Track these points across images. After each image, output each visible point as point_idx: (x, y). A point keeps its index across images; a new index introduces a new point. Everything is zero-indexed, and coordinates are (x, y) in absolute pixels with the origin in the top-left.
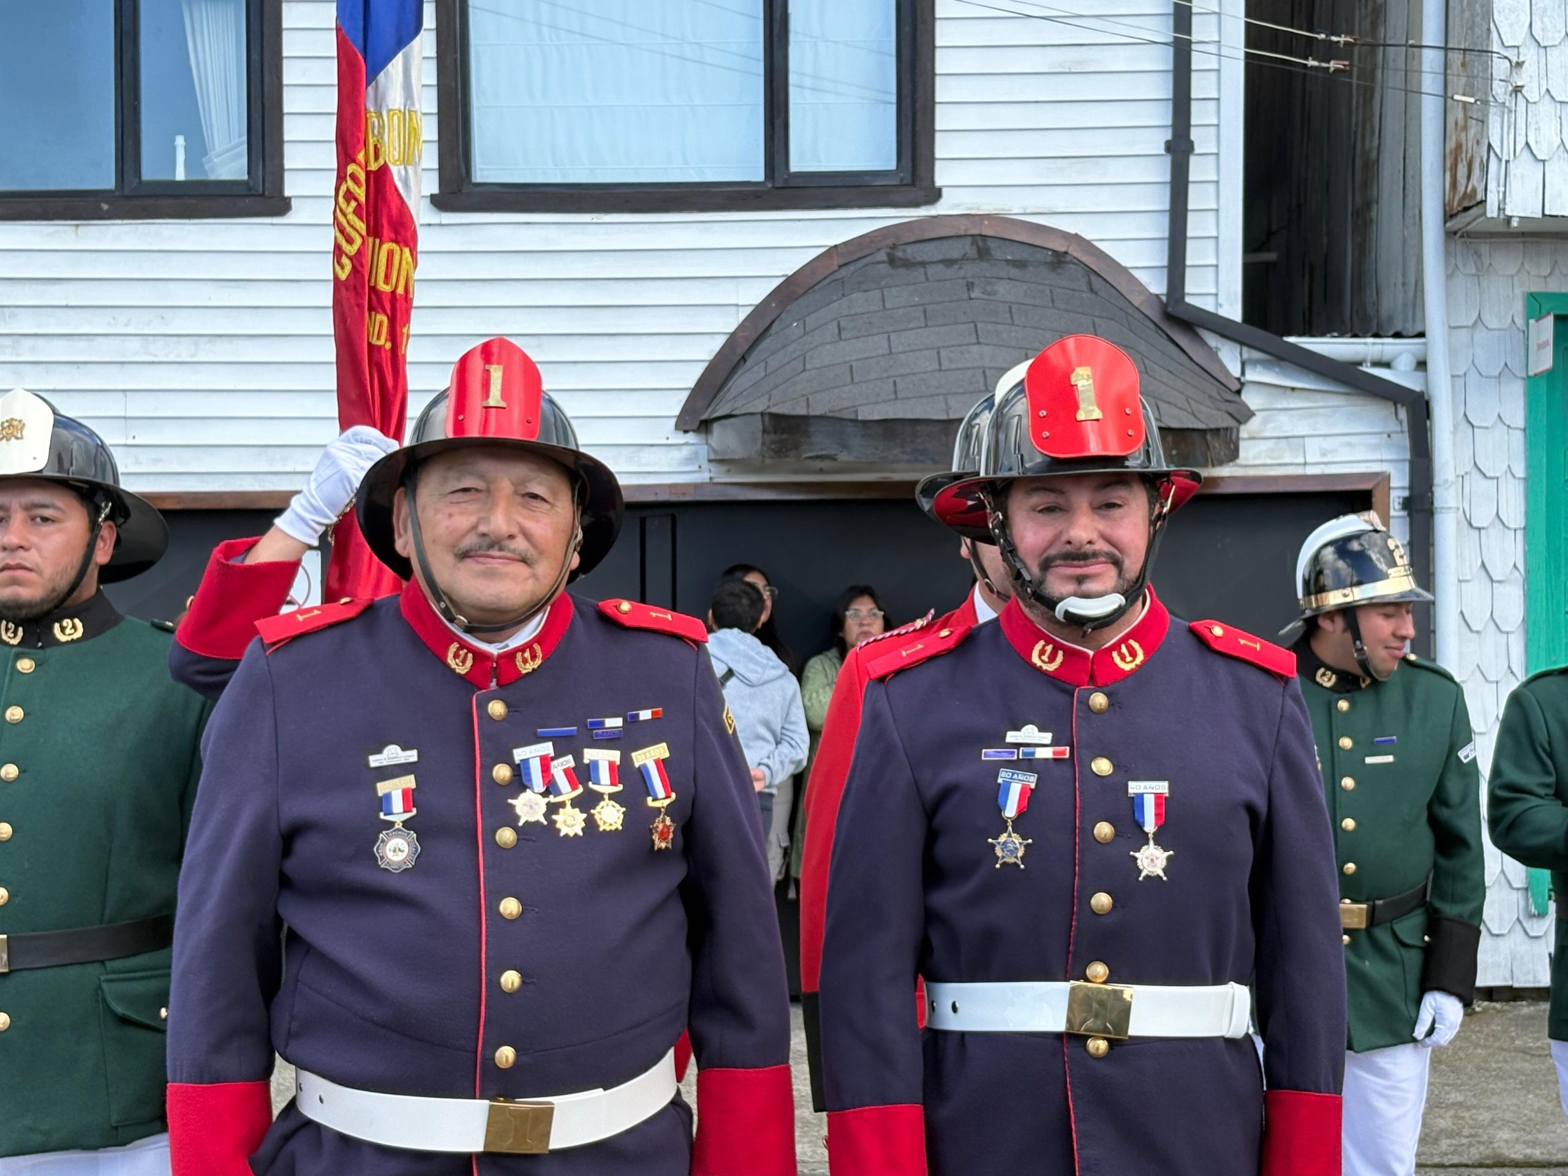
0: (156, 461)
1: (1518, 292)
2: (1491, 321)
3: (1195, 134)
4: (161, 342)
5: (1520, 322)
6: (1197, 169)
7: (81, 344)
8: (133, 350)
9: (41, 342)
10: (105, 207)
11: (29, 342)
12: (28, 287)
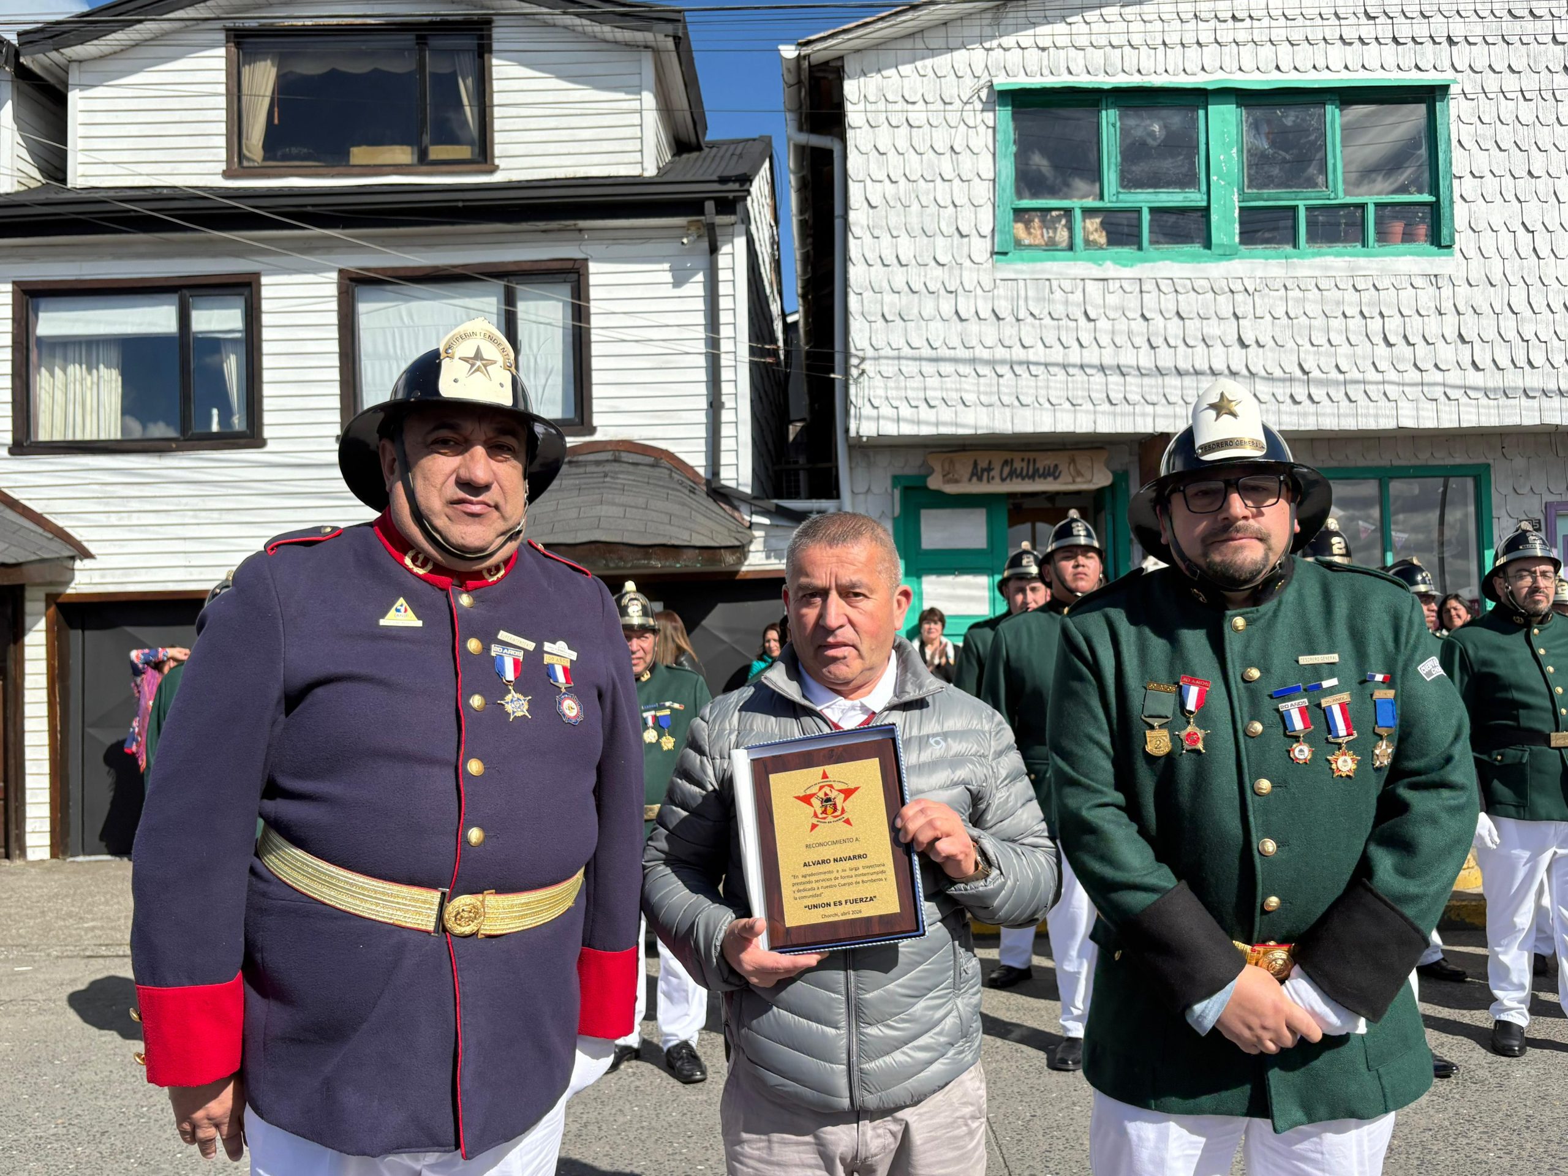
0: (201, 573)
1: (889, 475)
2: (875, 489)
3: (724, 398)
4: (204, 513)
5: (889, 490)
6: (726, 416)
7: (162, 515)
8: (189, 517)
9: (143, 515)
10: (173, 446)
11: (137, 515)
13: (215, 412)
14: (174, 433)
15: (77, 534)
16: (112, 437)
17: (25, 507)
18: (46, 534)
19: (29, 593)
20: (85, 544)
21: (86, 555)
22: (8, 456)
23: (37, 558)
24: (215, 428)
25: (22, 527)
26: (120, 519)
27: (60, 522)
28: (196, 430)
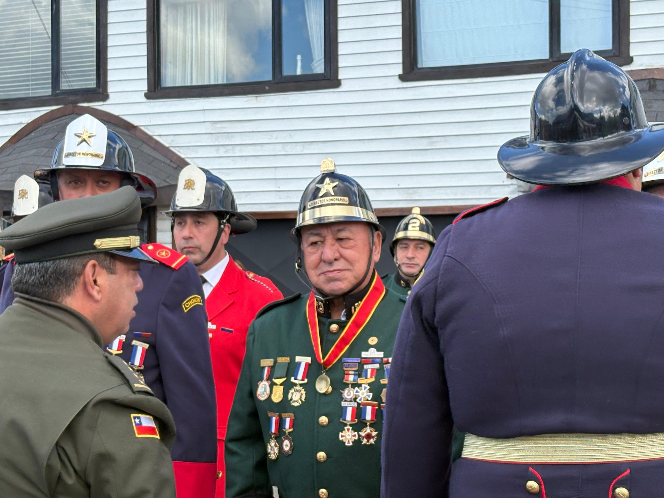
0: (288, 197)
4: (290, 145)
7: (259, 147)
8: (278, 150)
9: (243, 148)
10: (267, 88)
11: (238, 148)
12: (238, 124)
14: (269, 77)
17: (157, 142)
19: (160, 213)
22: (144, 100)
23: (166, 184)
24: (299, 71)
25: (155, 158)
26: (226, 152)
27: (182, 154)
28: (286, 73)
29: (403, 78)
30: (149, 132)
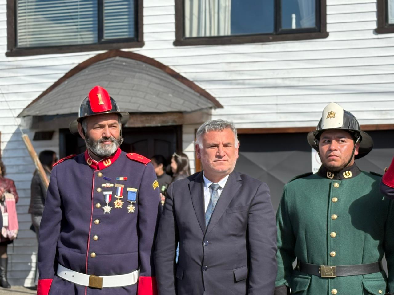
10: (271, 38)
12: (247, 65)
13: (294, 16)
14: (271, 30)
15: (213, 94)
16: (226, 34)
17: (183, 77)
18: (196, 93)
19: (185, 129)
20: (218, 99)
21: (218, 106)
22: (172, 46)
23: (199, 108)
24: (294, 26)
25: (184, 89)
27: (203, 86)
28: (284, 27)
29: (378, 31)
30: (177, 70)
